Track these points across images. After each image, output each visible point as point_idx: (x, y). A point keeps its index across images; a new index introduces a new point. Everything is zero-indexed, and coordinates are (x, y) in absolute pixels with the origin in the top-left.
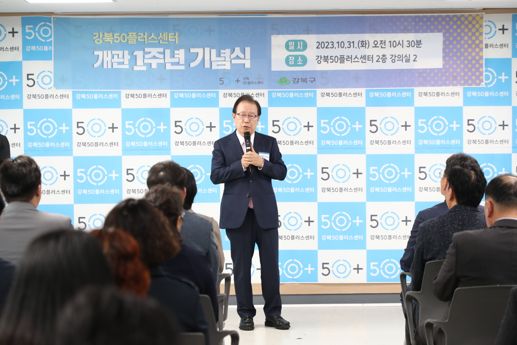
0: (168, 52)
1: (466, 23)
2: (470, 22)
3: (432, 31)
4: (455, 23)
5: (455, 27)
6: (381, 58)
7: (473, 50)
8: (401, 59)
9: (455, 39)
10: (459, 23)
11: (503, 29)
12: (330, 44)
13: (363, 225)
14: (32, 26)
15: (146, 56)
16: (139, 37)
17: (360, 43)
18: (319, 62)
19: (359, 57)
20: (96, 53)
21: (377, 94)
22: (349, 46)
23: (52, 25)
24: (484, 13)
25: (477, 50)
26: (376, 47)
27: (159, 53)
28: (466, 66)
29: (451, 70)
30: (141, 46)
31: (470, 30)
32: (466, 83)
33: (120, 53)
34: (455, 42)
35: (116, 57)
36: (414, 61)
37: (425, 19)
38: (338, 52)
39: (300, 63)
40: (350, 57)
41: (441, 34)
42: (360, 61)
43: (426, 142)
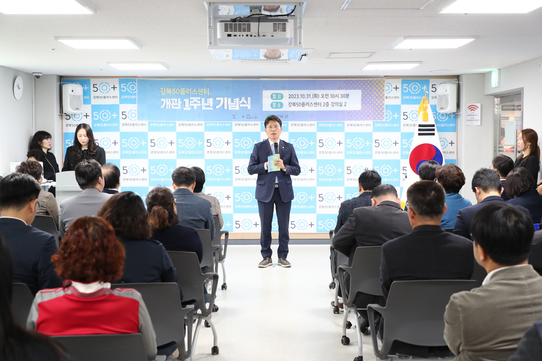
0: (203, 99)
1: (375, 84)
2: (377, 84)
3: (355, 89)
4: (368, 84)
5: (368, 86)
6: (325, 104)
7: (379, 100)
8: (337, 104)
9: (368, 93)
10: (371, 84)
11: (396, 88)
12: (297, 96)
13: (315, 200)
14: (125, 84)
15: (191, 102)
16: (187, 91)
17: (314, 95)
18: (290, 106)
19: (313, 104)
20: (162, 100)
21: (323, 125)
22: (307, 97)
23: (137, 84)
24: (385, 79)
25: (381, 100)
26: (323, 97)
27: (198, 100)
28: (374, 109)
29: (366, 111)
30: (188, 96)
31: (377, 88)
32: (374, 118)
33: (176, 100)
34: (368, 95)
35: (173, 102)
36: (345, 106)
37: (351, 82)
38: (301, 100)
39: (279, 107)
40: (308, 103)
41: (360, 90)
42: (314, 105)
43: (351, 152)
